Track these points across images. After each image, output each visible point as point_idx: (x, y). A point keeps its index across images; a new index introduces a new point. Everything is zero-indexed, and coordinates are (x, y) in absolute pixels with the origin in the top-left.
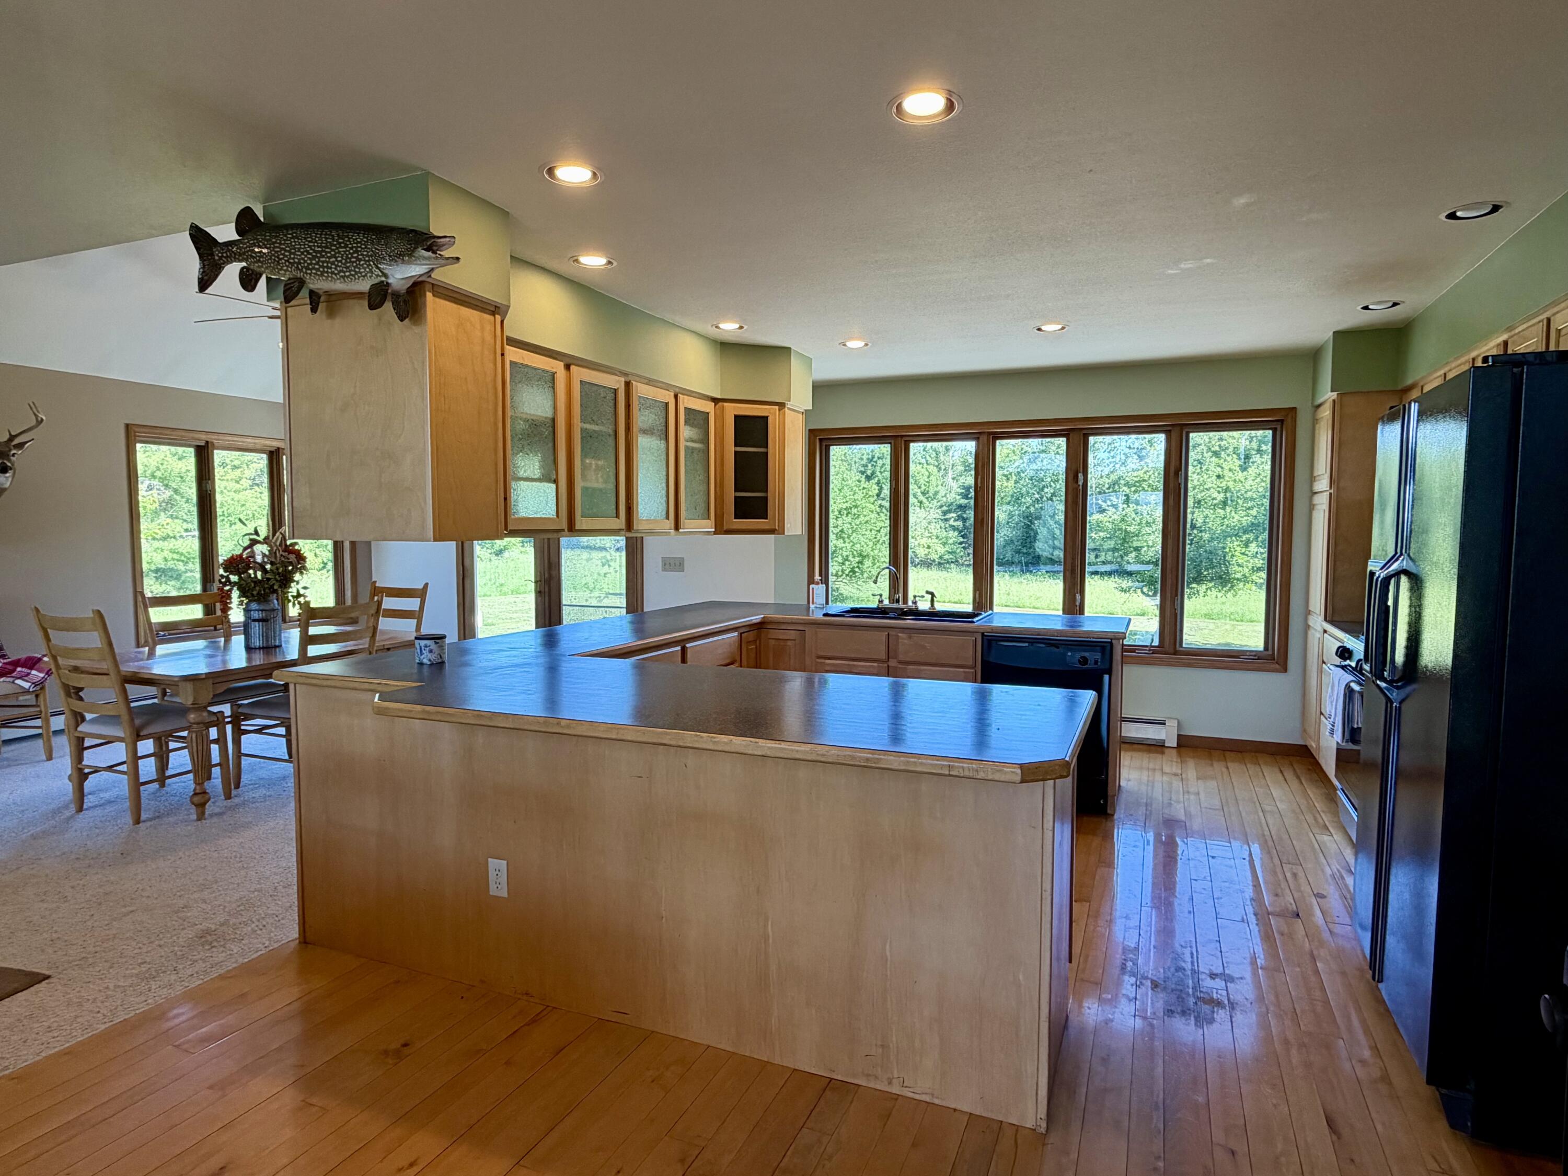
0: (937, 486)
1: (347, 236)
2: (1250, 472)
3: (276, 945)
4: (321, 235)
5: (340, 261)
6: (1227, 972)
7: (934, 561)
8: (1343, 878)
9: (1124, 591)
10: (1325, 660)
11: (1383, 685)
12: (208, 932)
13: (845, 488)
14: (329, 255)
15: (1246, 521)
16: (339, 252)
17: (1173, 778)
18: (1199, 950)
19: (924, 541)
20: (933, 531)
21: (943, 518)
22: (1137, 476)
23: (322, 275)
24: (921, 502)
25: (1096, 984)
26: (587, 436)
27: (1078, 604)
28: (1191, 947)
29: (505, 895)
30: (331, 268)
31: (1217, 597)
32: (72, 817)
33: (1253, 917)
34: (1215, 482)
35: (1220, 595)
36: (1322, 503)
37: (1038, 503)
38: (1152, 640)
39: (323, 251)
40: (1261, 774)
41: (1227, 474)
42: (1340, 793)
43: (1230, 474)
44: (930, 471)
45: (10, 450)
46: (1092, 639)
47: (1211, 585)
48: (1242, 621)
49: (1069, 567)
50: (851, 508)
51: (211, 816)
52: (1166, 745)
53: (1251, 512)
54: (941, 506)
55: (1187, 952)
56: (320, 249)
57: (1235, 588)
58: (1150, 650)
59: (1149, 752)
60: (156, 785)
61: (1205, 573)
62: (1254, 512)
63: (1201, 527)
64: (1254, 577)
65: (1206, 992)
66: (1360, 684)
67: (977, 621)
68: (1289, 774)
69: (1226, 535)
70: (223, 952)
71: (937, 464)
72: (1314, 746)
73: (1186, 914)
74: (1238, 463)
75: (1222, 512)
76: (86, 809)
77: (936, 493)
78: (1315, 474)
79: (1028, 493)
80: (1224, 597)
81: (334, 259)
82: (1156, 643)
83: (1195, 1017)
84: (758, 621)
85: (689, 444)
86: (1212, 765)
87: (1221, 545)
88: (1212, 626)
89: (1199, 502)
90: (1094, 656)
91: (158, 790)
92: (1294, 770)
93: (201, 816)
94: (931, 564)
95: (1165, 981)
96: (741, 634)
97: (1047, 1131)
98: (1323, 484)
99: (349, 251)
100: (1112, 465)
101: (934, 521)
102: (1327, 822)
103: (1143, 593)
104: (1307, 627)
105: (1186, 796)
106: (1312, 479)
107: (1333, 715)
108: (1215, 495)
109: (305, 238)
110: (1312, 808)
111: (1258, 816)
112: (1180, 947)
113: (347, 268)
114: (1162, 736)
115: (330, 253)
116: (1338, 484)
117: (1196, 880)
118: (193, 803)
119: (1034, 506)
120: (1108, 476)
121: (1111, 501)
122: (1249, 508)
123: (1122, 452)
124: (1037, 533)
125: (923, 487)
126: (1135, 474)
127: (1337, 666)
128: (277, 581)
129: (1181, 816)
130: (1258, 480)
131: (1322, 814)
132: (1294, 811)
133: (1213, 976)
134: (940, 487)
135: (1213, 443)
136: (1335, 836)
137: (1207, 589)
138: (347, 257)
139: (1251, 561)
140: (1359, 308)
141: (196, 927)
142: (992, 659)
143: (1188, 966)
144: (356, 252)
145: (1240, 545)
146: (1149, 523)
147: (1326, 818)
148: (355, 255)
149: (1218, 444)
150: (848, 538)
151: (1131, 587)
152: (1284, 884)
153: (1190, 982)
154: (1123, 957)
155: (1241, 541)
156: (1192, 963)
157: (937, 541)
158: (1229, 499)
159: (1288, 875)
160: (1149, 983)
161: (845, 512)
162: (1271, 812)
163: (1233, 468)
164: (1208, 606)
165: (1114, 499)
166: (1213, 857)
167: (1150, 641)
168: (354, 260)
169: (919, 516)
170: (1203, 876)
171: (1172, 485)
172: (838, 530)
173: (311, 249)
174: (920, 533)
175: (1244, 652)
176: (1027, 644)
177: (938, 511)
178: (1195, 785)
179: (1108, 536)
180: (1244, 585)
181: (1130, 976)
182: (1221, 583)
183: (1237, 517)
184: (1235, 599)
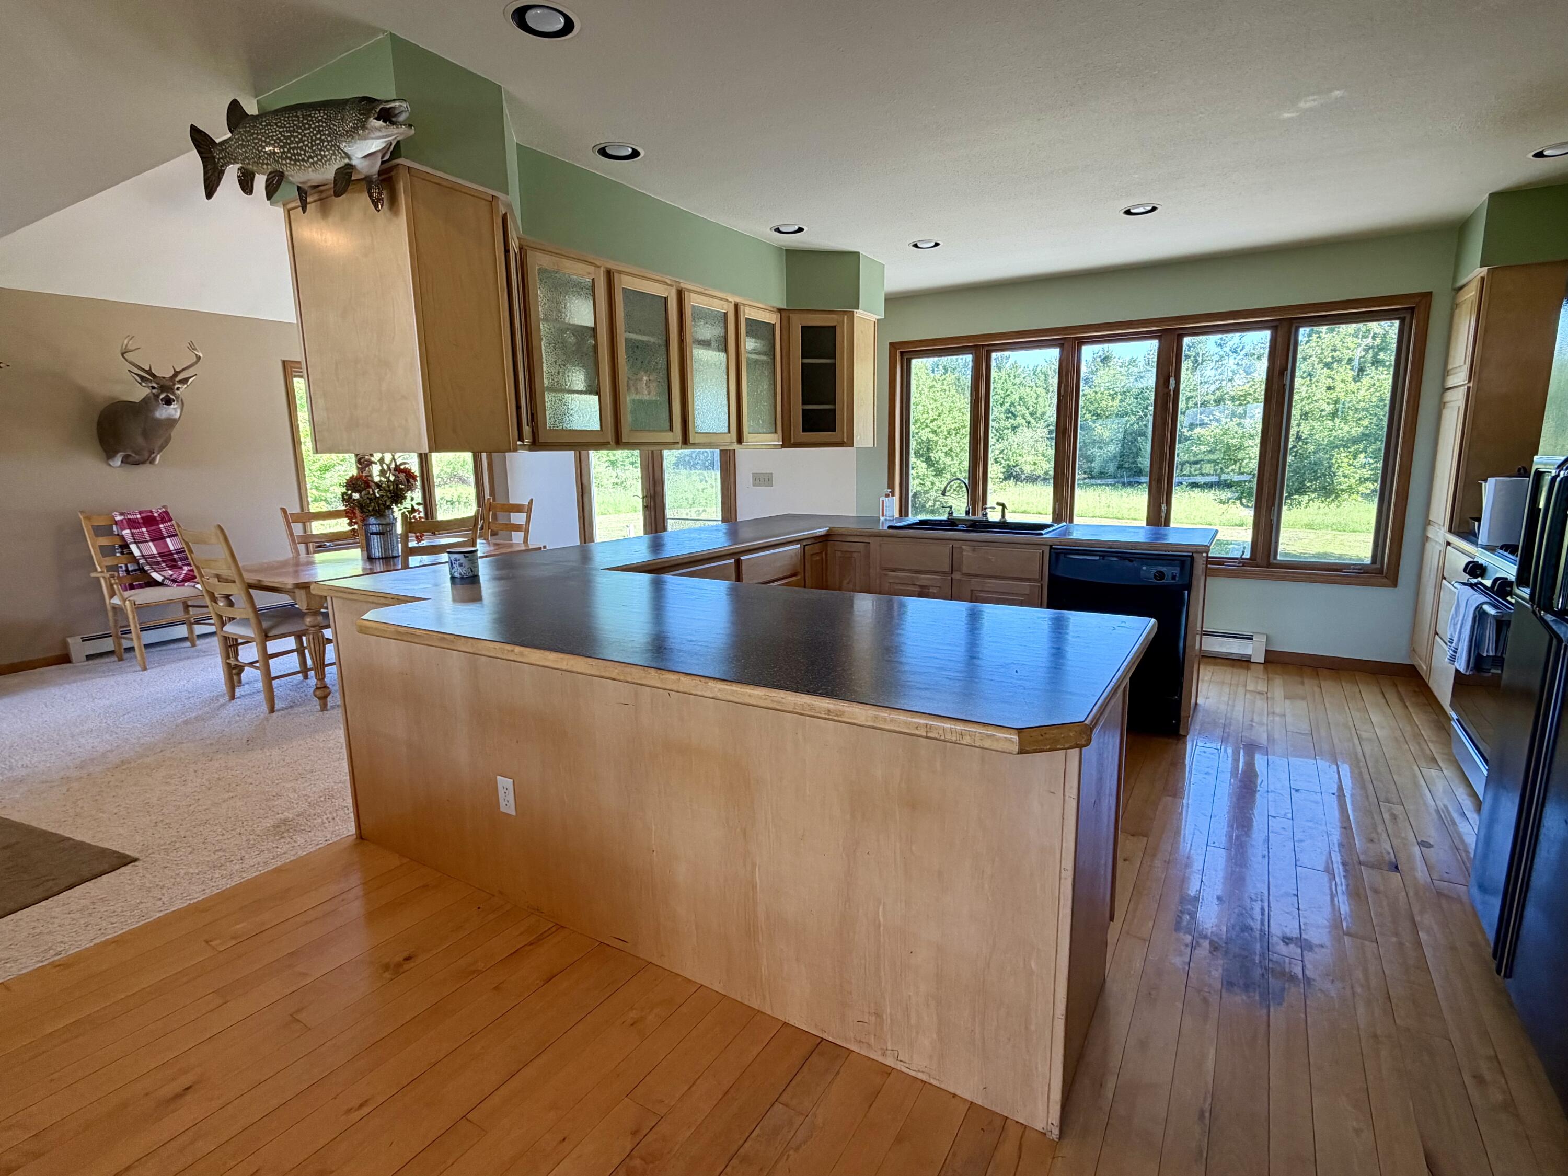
0: (1045, 407)
1: (310, 115)
2: (1364, 382)
3: (335, 840)
4: (288, 117)
5: (307, 145)
6: (1304, 936)
7: (1039, 476)
8: (1454, 823)
9: (1222, 502)
10: (1445, 576)
11: (1549, 618)
12: (285, 821)
13: (955, 410)
14: (297, 139)
15: (1356, 431)
16: (305, 135)
17: (1258, 697)
18: (1271, 905)
19: (1030, 459)
20: (1039, 449)
21: (1049, 436)
22: (1242, 390)
23: (295, 164)
24: (1029, 423)
25: (1145, 940)
26: (634, 347)
27: (1163, 515)
28: (1262, 900)
29: (514, 813)
30: (300, 155)
31: (1319, 508)
32: (223, 705)
33: (1341, 867)
34: (1325, 393)
35: (1322, 505)
36: (1456, 401)
37: (1142, 421)
38: (1243, 552)
39: (292, 136)
40: (1358, 695)
41: (1339, 385)
42: (1456, 726)
43: (1342, 385)
44: (1038, 393)
45: (174, 384)
46: (1171, 553)
47: (1313, 495)
48: (1345, 531)
49: (1155, 476)
50: (959, 429)
51: (333, 707)
52: (1252, 660)
53: (1361, 422)
54: (1048, 426)
55: (1257, 907)
56: (289, 134)
57: (1339, 499)
58: (1239, 563)
59: (1233, 666)
60: (300, 677)
61: (1308, 484)
62: (1366, 422)
63: (1307, 439)
64: (1360, 488)
65: (1277, 962)
66: (1495, 607)
67: (1046, 533)
68: (1392, 697)
69: (1333, 446)
70: (289, 843)
71: (1045, 386)
72: (1425, 668)
73: (1260, 859)
74: (1351, 373)
75: (1330, 423)
76: (239, 698)
77: (1044, 414)
78: (1450, 367)
79: (1132, 411)
80: (1327, 508)
81: (301, 144)
82: (1247, 555)
83: (1260, 993)
84: (823, 533)
85: (750, 356)
86: (1303, 683)
87: (1327, 456)
88: (1312, 536)
89: (1306, 414)
90: (1170, 571)
91: (302, 682)
92: (1398, 692)
93: (324, 708)
94: (1037, 479)
95: (1226, 943)
96: (805, 546)
97: (1060, 1138)
98: (1459, 377)
99: (313, 132)
100: (1219, 382)
101: (1040, 439)
102: (1435, 754)
103: (1242, 504)
104: (1425, 539)
105: (1271, 718)
106: (1445, 372)
107: (1455, 639)
108: (1324, 406)
109: (276, 124)
110: (1418, 736)
111: (1354, 745)
112: (1249, 901)
113: (314, 152)
114: (1249, 651)
115: (297, 137)
116: (1479, 375)
117: (1274, 817)
118: (315, 696)
119: (1138, 424)
120: (1214, 393)
121: (1213, 415)
122: (1360, 419)
123: (1230, 369)
124: (1140, 449)
125: (1031, 408)
126: (1241, 388)
127: (1464, 584)
128: (389, 497)
129: (1263, 739)
130: (1372, 390)
131: (1430, 744)
132: (1396, 740)
133: (1287, 940)
134: (1047, 408)
135: (1326, 354)
136: (1445, 771)
137: (1309, 500)
138: (312, 140)
139: (1359, 471)
140: (1530, 155)
141: (278, 816)
142: (1059, 573)
143: (1257, 926)
144: (319, 132)
145: (1347, 456)
146: (1252, 436)
147: (1435, 749)
148: (319, 136)
149: (1330, 355)
150: (957, 456)
151: (1230, 499)
152: (1381, 829)
153: (1258, 946)
154: (1180, 908)
155: (1350, 452)
156: (1262, 923)
157: (1042, 458)
158: (1340, 409)
159: (1386, 816)
160: (1206, 944)
161: (954, 432)
162: (1370, 740)
163: (1346, 378)
164: (1310, 517)
165: (1217, 413)
166: (1297, 791)
167: (1240, 553)
168: (318, 142)
169: (1027, 435)
170: (1283, 813)
171: (1275, 387)
172: (947, 449)
173: (282, 136)
174: (1026, 451)
175: (1348, 566)
176: (1097, 558)
177: (1044, 430)
178: (1281, 705)
179: (1209, 449)
180: (1350, 495)
181: (1185, 933)
182: (1325, 493)
183: (1346, 428)
184: (1338, 510)
